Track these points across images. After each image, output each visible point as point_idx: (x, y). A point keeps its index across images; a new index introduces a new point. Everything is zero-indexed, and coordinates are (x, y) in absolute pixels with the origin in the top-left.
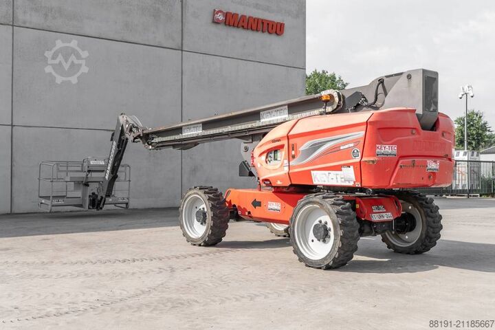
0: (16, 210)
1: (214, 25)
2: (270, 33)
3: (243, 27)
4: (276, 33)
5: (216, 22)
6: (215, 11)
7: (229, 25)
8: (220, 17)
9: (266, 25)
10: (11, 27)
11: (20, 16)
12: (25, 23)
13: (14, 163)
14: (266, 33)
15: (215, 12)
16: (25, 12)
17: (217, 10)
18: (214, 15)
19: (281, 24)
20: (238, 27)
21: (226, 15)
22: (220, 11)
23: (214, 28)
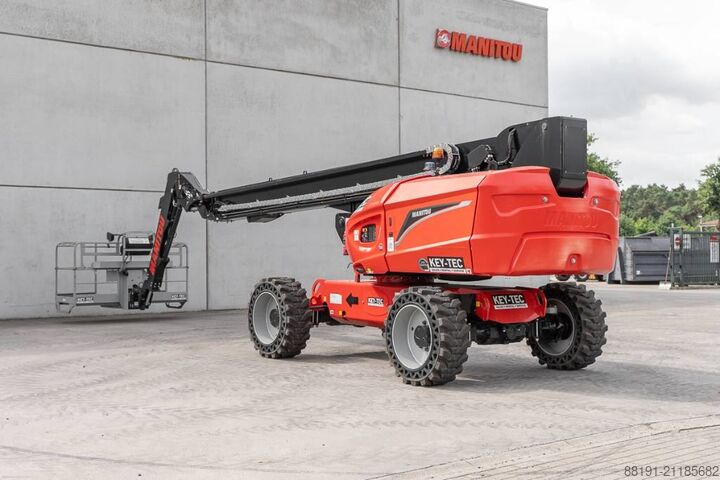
0: (213, 306)
1: (438, 51)
2: (504, 59)
3: (472, 52)
4: (512, 58)
5: (439, 47)
6: (438, 31)
7: (455, 50)
8: (445, 40)
9: (499, 48)
10: (204, 62)
11: (214, 48)
12: (219, 56)
13: (210, 244)
14: (500, 60)
15: (438, 33)
16: (219, 43)
17: (441, 30)
18: (437, 37)
19: (518, 46)
20: (465, 52)
21: (452, 36)
22: (445, 32)
23: (437, 55)
